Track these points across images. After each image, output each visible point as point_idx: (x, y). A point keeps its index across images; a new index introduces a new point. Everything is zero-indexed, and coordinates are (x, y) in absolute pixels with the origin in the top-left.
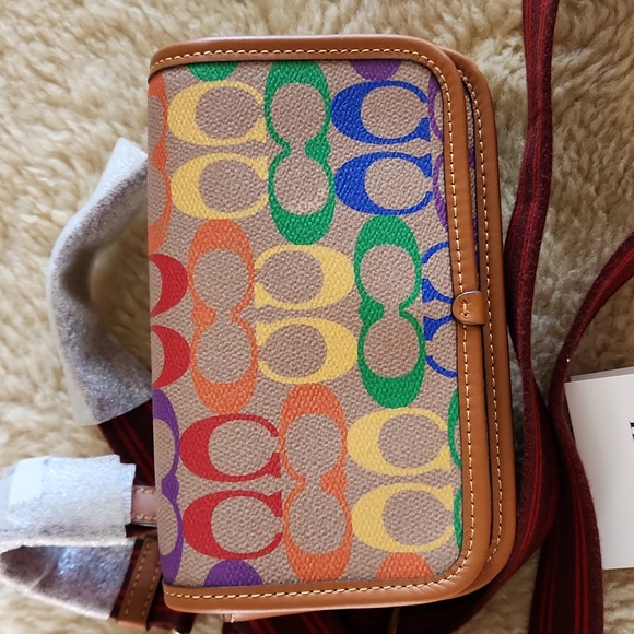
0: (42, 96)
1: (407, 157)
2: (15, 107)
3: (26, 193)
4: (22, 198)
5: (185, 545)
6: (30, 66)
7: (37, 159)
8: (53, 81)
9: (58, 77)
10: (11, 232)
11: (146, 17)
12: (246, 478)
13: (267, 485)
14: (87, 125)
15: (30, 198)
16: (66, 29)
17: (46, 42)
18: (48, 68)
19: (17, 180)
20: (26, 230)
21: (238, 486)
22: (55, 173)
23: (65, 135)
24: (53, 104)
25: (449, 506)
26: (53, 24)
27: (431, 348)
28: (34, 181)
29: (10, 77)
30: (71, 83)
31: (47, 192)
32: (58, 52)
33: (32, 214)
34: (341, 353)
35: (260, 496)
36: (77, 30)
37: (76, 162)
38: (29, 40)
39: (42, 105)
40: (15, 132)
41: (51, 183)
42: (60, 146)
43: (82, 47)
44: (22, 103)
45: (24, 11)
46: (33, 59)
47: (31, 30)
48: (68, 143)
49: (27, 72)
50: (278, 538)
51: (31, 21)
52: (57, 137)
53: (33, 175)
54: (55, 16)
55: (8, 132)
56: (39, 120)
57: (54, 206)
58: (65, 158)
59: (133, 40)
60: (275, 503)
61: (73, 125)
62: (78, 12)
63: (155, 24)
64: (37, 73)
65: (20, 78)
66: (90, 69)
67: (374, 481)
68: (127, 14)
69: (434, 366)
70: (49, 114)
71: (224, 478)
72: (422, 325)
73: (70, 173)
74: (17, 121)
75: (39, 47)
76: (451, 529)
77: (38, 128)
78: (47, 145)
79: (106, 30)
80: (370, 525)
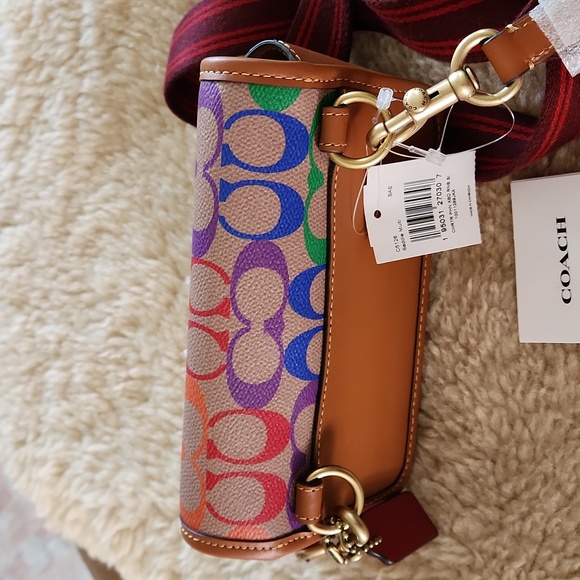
0: (81, 305)
2: (72, 324)
3: (108, 372)
4: (108, 377)
6: (66, 293)
7: (102, 346)
8: (82, 292)
9: (84, 287)
10: (115, 403)
11: (107, 211)
14: (117, 303)
15: (112, 374)
16: (71, 255)
17: (65, 271)
18: (75, 286)
19: (99, 368)
20: (123, 396)
22: (117, 348)
23: (109, 319)
24: (91, 305)
26: (62, 257)
28: (108, 361)
29: (60, 307)
30: (93, 285)
31: (121, 363)
32: (75, 272)
33: (118, 383)
36: (77, 251)
37: (125, 332)
38: (55, 278)
39: (85, 311)
40: (81, 338)
41: (118, 355)
42: (110, 329)
43: (86, 259)
44: (74, 318)
45: (42, 262)
46: (64, 287)
47: (52, 271)
48: (112, 324)
49: (65, 298)
51: (50, 265)
52: (104, 325)
53: (105, 358)
54: (59, 252)
55: (76, 342)
56: (90, 321)
57: (128, 368)
58: (117, 334)
59: (109, 232)
61: (108, 310)
62: (71, 239)
63: (115, 211)
64: (72, 294)
65: (65, 304)
66: (97, 268)
68: (97, 219)
70: (92, 314)
73: (125, 341)
74: (78, 332)
75: (63, 277)
77: (91, 327)
78: (102, 334)
79: (92, 238)
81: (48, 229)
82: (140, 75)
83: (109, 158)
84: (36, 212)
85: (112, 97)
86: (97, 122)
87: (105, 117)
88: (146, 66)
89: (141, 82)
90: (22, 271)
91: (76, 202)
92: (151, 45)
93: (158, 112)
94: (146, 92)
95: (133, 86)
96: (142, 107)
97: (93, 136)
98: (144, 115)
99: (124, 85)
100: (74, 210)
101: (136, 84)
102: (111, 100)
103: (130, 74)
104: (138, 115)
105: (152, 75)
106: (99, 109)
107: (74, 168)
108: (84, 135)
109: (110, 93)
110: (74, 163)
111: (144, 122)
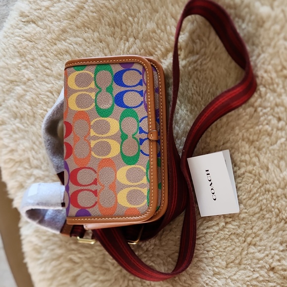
0: (45, 73)
1: (136, 91)
2: (37, 77)
3: (40, 103)
4: (39, 105)
5: (71, 205)
6: (41, 64)
7: (43, 93)
8: (48, 69)
9: (49, 67)
10: (36, 115)
11: (74, 48)
12: (87, 185)
13: (93, 188)
14: (57, 82)
15: (41, 105)
16: (52, 52)
17: (46, 56)
18: (46, 65)
19: (37, 99)
20: (40, 115)
21: (85, 188)
22: (48, 97)
23: (51, 85)
24: (48, 75)
25: (146, 194)
26: (48, 51)
27: (142, 147)
28: (42, 99)
29: (36, 68)
30: (53, 69)
31: (46, 103)
32: (49, 59)
33: (41, 110)
34: (115, 149)
35: (91, 191)
36: (55, 53)
37: (54, 93)
38: (41, 56)
39: (45, 76)
40: (37, 85)
41: (47, 100)
42: (50, 89)
43: (56, 58)
44: (39, 76)
45: (40, 47)
46: (42, 62)
47: (41, 53)
48: (52, 88)
49: (40, 66)
50: (96, 203)
51: (42, 50)
52: (49, 86)
53: (42, 97)
54: (48, 48)
55: (35, 85)
56: (44, 81)
57: (48, 107)
58: (51, 92)
59: (70, 55)
60: (95, 193)
61: (53, 82)
62: (55, 47)
64: (43, 66)
65: (39, 68)
66: (58, 64)
67: (124, 186)
68: (69, 47)
69: (143, 153)
70: (47, 79)
71: (81, 185)
72: (139, 141)
73: (53, 97)
74: (37, 81)
75: (44, 58)
76: (146, 201)
77: (43, 83)
78: (46, 88)
79: (63, 52)
80: (122, 199)
81: (49, 36)
82: (116, 11)
83: (87, 29)
84: (48, 27)
85: (102, 10)
86: (91, 14)
87: (95, 14)
88: (120, 9)
89: (115, 13)
90: (30, 44)
91: (65, 35)
92: (127, 3)
93: (114, 28)
94: (115, 18)
95: (111, 12)
96: (110, 22)
97: (86, 17)
98: (109, 25)
99: (109, 9)
100: (63, 38)
101: (113, 12)
102: (101, 11)
103: (113, 7)
104: (107, 23)
105: (120, 14)
106: (94, 10)
107: (72, 23)
108: (83, 15)
109: (102, 8)
110: (73, 21)
111: (108, 27)
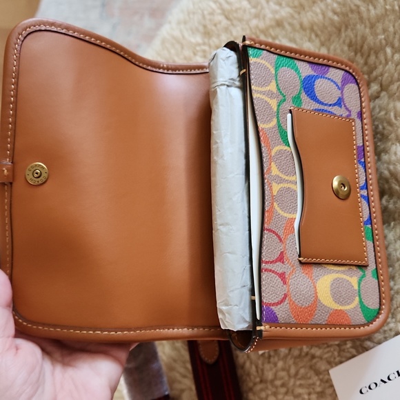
81: (254, 22)
82: (372, 26)
83: (313, 36)
84: (259, 7)
85: (350, 15)
86: (330, 14)
87: (336, 18)
88: (380, 27)
89: (368, 30)
91: (278, 30)
92: (395, 21)
93: (356, 54)
94: (364, 39)
95: (363, 26)
96: (354, 40)
97: (320, 17)
98: (350, 45)
99: (361, 19)
100: (273, 34)
101: (365, 27)
102: (347, 15)
103: (369, 19)
104: (347, 41)
105: (376, 35)
106: (338, 10)
107: (296, 16)
108: (318, 10)
109: (352, 11)
110: (299, 13)
111: (346, 48)
